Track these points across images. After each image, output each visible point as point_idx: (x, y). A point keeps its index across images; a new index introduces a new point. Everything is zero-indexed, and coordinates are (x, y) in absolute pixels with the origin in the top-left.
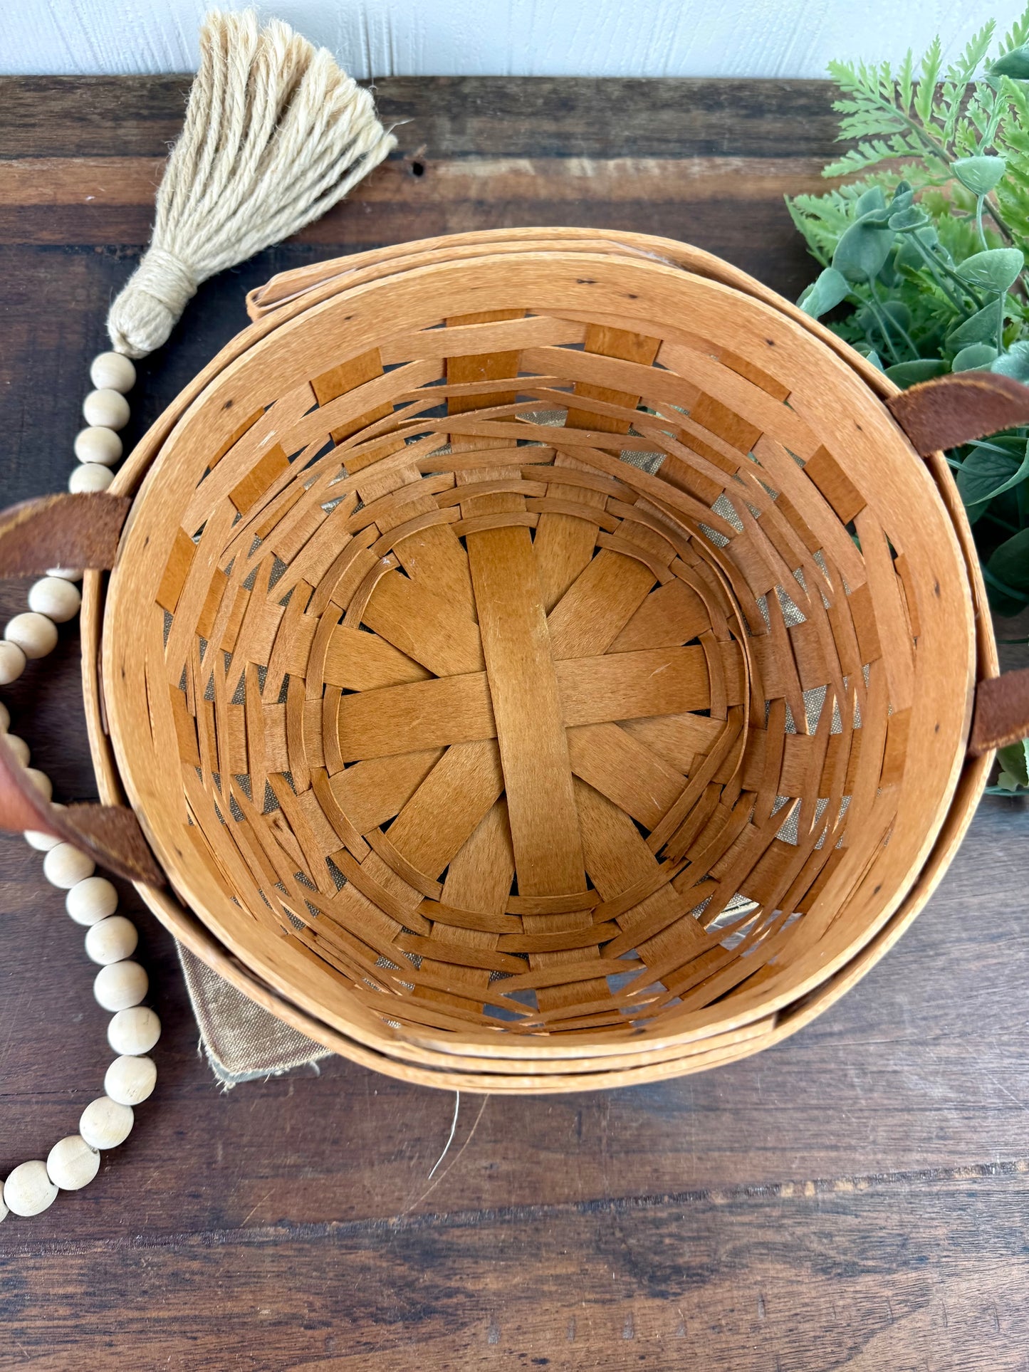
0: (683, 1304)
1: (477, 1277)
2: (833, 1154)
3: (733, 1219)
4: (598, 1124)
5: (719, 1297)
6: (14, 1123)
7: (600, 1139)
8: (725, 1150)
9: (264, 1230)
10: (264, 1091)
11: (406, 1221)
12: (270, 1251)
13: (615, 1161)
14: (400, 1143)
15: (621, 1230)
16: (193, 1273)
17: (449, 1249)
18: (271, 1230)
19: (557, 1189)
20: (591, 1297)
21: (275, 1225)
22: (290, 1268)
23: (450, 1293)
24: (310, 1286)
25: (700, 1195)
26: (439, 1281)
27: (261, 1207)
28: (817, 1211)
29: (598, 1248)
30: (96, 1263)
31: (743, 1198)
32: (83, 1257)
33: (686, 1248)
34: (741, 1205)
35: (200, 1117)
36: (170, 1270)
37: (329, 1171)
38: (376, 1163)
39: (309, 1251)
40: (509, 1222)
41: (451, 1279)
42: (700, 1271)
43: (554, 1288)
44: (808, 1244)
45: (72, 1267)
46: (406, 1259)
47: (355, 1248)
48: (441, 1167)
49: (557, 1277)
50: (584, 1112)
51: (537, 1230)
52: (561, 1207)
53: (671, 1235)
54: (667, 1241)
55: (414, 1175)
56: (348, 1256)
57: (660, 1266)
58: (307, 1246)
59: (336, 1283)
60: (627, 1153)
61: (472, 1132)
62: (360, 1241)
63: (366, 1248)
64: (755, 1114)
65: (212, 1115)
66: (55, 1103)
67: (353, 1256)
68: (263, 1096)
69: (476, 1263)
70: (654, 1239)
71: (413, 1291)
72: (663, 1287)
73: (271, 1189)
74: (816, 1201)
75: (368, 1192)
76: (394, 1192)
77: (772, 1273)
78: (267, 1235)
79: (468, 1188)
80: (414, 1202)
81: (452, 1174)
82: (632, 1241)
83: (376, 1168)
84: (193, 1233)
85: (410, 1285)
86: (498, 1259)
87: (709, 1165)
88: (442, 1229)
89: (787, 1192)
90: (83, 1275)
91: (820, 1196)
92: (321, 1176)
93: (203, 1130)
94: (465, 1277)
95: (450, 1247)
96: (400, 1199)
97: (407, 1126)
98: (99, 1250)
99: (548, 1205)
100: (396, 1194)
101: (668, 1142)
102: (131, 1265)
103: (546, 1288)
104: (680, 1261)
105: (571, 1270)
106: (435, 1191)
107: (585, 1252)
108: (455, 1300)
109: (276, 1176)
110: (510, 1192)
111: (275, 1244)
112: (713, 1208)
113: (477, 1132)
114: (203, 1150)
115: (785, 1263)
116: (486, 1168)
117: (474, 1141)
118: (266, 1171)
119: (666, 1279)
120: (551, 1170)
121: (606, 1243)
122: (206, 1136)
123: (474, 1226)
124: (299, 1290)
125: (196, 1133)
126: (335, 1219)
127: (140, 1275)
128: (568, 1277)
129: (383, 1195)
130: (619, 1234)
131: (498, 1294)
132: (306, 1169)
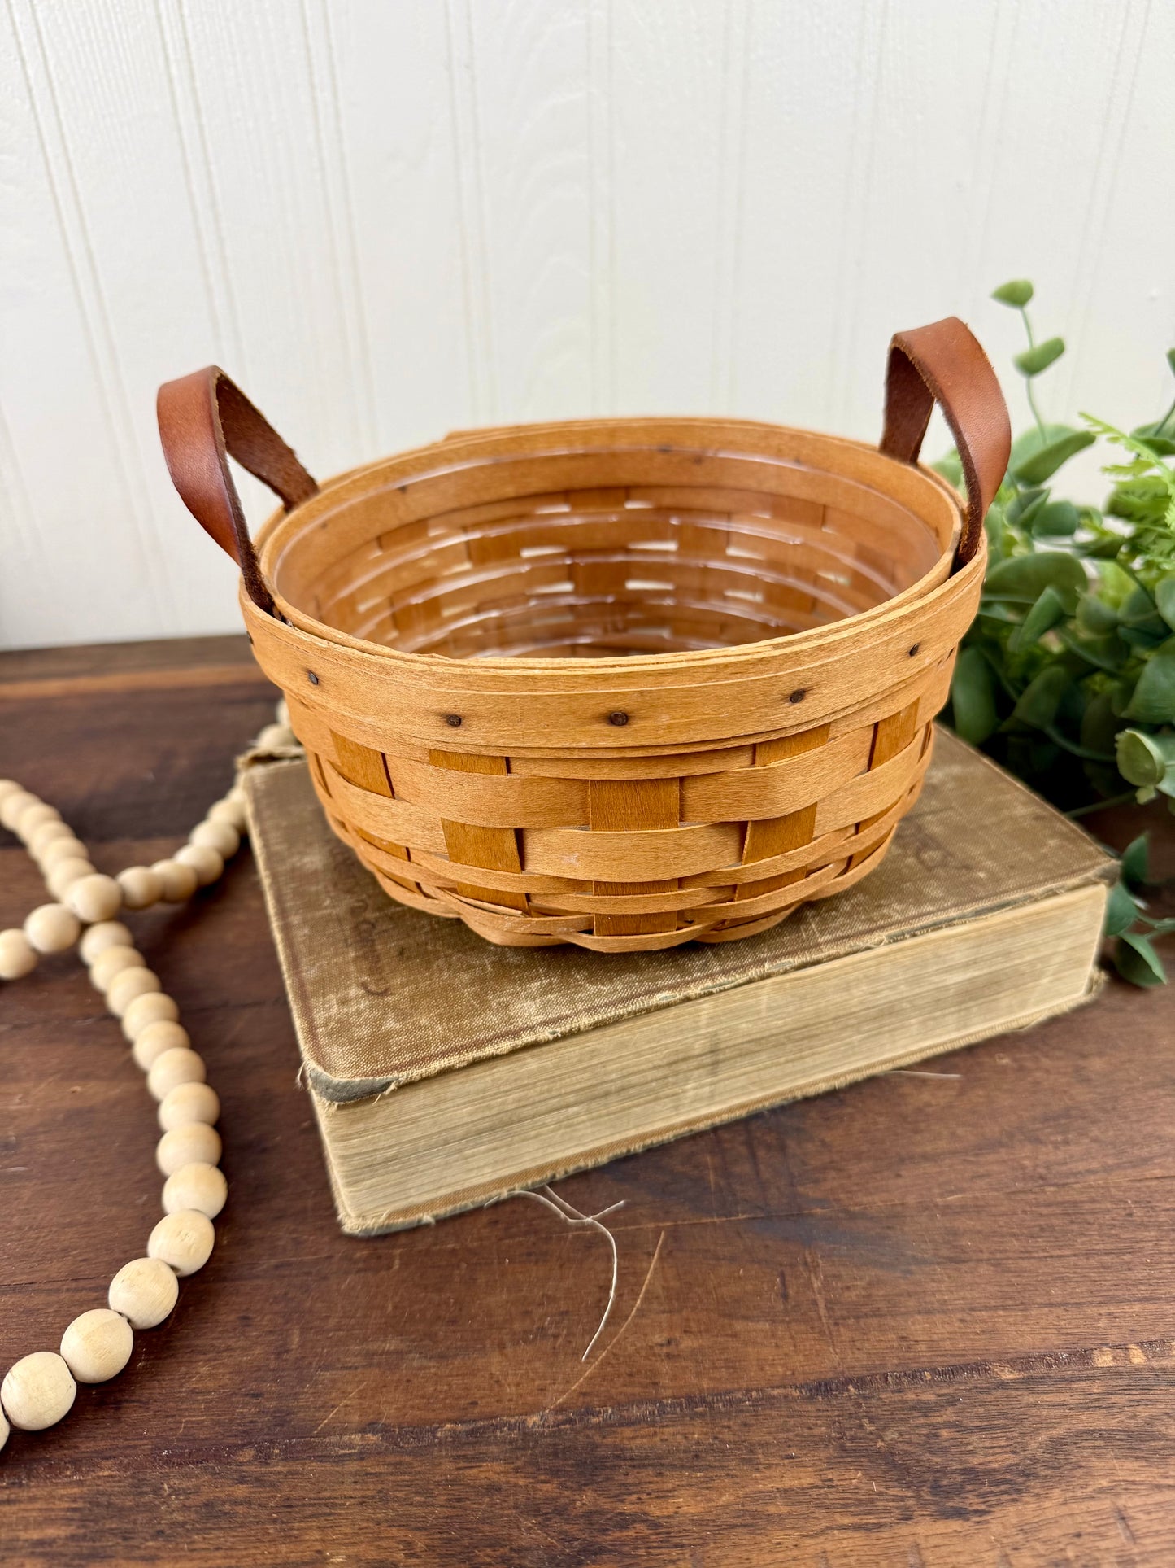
0: (995, 1527)
1: (664, 1495)
2: (1151, 1307)
3: (1032, 1399)
4: (809, 1285)
5: (1050, 1514)
6: (32, 1314)
7: (815, 1303)
8: (995, 1308)
9: (346, 1438)
10: (361, 1265)
11: (551, 1420)
12: (353, 1466)
13: (842, 1330)
14: (540, 1319)
15: (872, 1420)
16: (235, 1502)
17: (618, 1457)
18: (357, 1438)
19: (767, 1368)
20: (847, 1521)
21: (363, 1431)
22: (380, 1491)
23: (624, 1522)
24: (409, 1516)
25: (978, 1367)
26: (605, 1503)
27: (346, 1406)
28: (1158, 1383)
29: (843, 1448)
30: (98, 1492)
31: (1040, 1370)
32: (80, 1483)
33: (974, 1440)
34: (1042, 1380)
35: (276, 1298)
36: (204, 1498)
37: (442, 1357)
38: (508, 1345)
39: (409, 1464)
40: (702, 1415)
41: (622, 1501)
42: (1008, 1476)
43: (785, 1510)
44: (1163, 1429)
45: (61, 1498)
46: (555, 1473)
47: (478, 1460)
48: (599, 1346)
49: (786, 1493)
50: (788, 1272)
51: (746, 1425)
52: (775, 1392)
53: (948, 1425)
54: (944, 1433)
55: (561, 1357)
56: (468, 1472)
57: (943, 1471)
58: (407, 1459)
59: (448, 1512)
60: (857, 1318)
61: (639, 1302)
62: (483, 1449)
63: (494, 1459)
64: (1024, 1264)
65: (290, 1296)
66: (91, 1289)
67: (475, 1471)
68: (359, 1271)
69: (660, 1474)
70: (924, 1431)
71: (567, 1521)
72: (955, 1502)
73: (361, 1382)
74: (1151, 1369)
75: (498, 1382)
76: (533, 1380)
77: (1121, 1475)
78: (351, 1446)
79: (639, 1372)
80: (563, 1393)
81: (615, 1355)
82: (891, 1435)
83: (509, 1350)
84: (243, 1445)
85: (561, 1512)
86: (693, 1469)
87: (978, 1328)
88: (606, 1428)
89: (1104, 1360)
90: (74, 1510)
91: (1155, 1363)
92: (431, 1364)
93: (276, 1313)
94: (644, 1496)
95: (620, 1455)
96: (543, 1389)
97: (548, 1297)
98: (106, 1473)
99: (758, 1390)
100: (537, 1383)
101: (912, 1303)
102: (146, 1493)
103: (772, 1509)
104: (974, 1461)
105: (807, 1481)
106: (590, 1378)
107: (824, 1454)
108: (632, 1533)
109: (370, 1365)
110: (698, 1374)
111: (361, 1456)
112: (1002, 1385)
113: (646, 1300)
114: (272, 1338)
115: (1137, 1458)
116: (662, 1345)
117: (642, 1313)
118: (352, 1360)
119: (959, 1490)
120: (755, 1343)
121: (853, 1439)
122: (280, 1321)
123: (653, 1424)
124: (391, 1523)
125: (268, 1317)
126: (449, 1421)
127: (158, 1507)
128: (804, 1491)
129: (518, 1385)
130: (870, 1428)
131: (699, 1522)
132: (411, 1356)
